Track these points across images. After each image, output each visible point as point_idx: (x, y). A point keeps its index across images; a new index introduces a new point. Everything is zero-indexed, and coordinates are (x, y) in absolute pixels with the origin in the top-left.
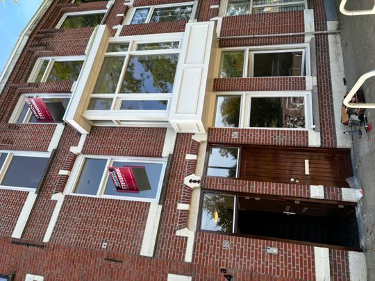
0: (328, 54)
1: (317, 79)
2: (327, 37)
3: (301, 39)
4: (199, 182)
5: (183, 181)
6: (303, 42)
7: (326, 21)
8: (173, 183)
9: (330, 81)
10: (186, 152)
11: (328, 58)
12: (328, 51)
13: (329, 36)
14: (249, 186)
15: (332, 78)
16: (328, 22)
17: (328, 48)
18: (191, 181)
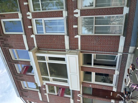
1: (120, 72)
5: (77, 95)
11: (126, 64)
12: (126, 61)
16: (130, 47)
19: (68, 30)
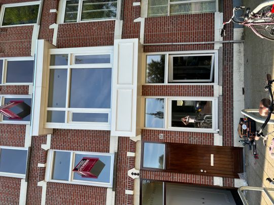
0: (232, 64)
1: (223, 88)
2: (233, 46)
3: (211, 47)
4: (138, 174)
5: (127, 174)
6: (213, 49)
7: (233, 28)
8: (120, 174)
9: (232, 90)
10: (127, 150)
11: (232, 67)
12: (232, 61)
13: (234, 44)
14: (173, 177)
15: (234, 87)
16: (234, 29)
17: (233, 57)
18: (132, 174)
19: (123, 9)
